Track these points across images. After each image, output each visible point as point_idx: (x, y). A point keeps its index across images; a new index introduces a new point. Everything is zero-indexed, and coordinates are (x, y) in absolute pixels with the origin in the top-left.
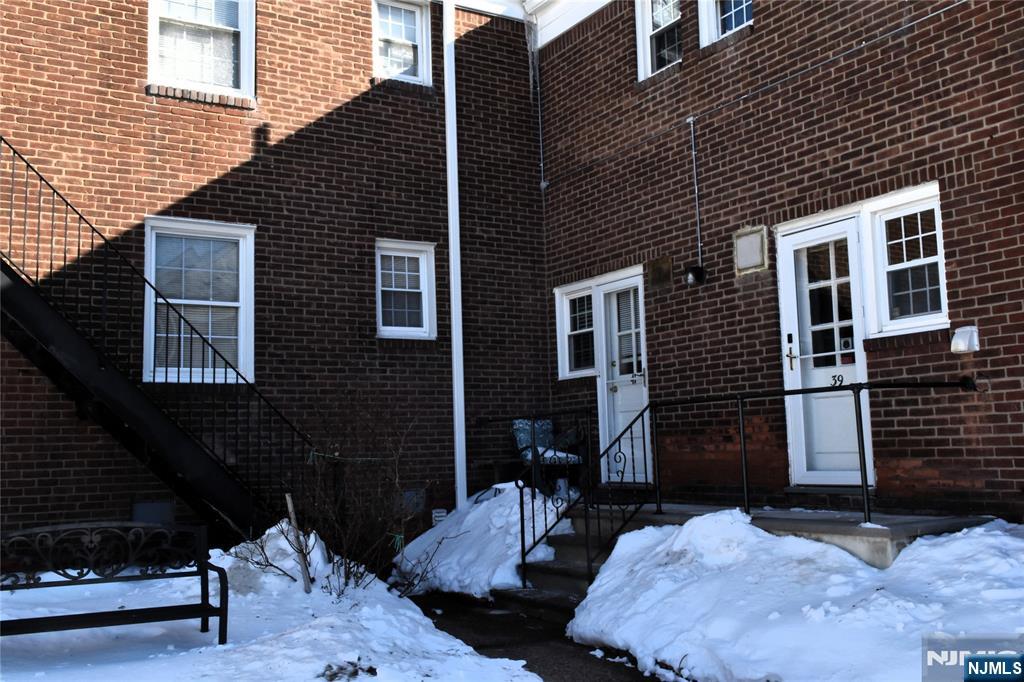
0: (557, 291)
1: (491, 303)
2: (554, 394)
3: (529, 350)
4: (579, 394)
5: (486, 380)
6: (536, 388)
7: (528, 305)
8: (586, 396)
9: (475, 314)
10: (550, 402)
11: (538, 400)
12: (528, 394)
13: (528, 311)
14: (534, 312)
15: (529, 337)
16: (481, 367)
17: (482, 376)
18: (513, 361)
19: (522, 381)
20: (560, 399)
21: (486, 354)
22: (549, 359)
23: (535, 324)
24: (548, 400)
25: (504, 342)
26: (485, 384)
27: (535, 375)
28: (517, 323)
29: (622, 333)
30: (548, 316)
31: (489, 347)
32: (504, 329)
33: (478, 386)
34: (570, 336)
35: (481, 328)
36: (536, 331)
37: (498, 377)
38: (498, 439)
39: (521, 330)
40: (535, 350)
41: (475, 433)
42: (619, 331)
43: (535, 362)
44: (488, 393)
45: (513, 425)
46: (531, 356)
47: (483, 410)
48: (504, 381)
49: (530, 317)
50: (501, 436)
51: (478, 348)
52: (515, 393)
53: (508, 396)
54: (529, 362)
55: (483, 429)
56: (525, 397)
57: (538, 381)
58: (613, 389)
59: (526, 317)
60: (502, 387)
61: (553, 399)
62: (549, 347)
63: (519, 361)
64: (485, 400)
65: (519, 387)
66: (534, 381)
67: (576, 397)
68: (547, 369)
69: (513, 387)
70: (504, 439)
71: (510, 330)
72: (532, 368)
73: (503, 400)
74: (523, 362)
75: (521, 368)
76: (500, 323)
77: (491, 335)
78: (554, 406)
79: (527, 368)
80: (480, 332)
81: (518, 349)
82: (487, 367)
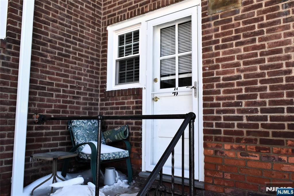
0: (109, 28)
1: (60, 23)
2: (102, 100)
3: (87, 67)
4: (126, 101)
5: (52, 84)
6: (90, 95)
7: (88, 34)
8: (132, 103)
9: (46, 28)
10: (99, 107)
11: (91, 104)
12: (84, 99)
13: (88, 39)
14: (92, 40)
15: (87, 57)
16: (48, 73)
17: (48, 80)
18: (74, 73)
19: (80, 88)
20: (106, 104)
21: (53, 63)
22: (100, 76)
23: (92, 49)
24: (97, 104)
25: (69, 57)
26: (50, 87)
27: (90, 85)
28: (80, 45)
29: (163, 58)
31: (56, 58)
32: (69, 47)
33: (44, 88)
34: (117, 61)
35: (50, 41)
36: (93, 54)
37: (62, 83)
38: (57, 133)
39: (82, 51)
40: (91, 67)
41: (37, 129)
42: (161, 56)
43: (90, 76)
44: (52, 95)
45: (71, 123)
46: (88, 71)
47: (46, 109)
48: (67, 87)
49: (89, 44)
50: (60, 131)
51: (46, 56)
52: (74, 97)
53: (68, 99)
54: (86, 75)
55: (45, 125)
56: (81, 101)
57: (92, 90)
58: (155, 99)
59: (86, 42)
60: (64, 91)
61: (101, 105)
62: (101, 67)
63: (79, 74)
64: (49, 100)
65: (78, 93)
66: (88, 90)
67: (123, 103)
68: (98, 82)
69: (73, 93)
70: (62, 133)
71: (73, 48)
72: (88, 80)
73: (64, 102)
74: (82, 74)
75: (80, 79)
76: (67, 41)
77: (58, 49)
78: (102, 109)
79: (85, 79)
80: (49, 44)
81: (79, 64)
82: (53, 74)
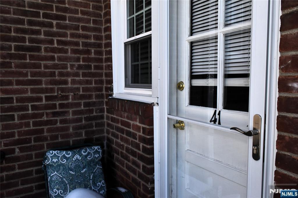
3: (78, 60)
4: (132, 122)
5: (9, 100)
8: (139, 129)
11: (89, 119)
12: (75, 113)
13: (76, 12)
14: (84, 13)
15: (77, 44)
18: (53, 74)
19: (65, 98)
21: (7, 65)
22: (104, 71)
24: (102, 117)
25: (38, 49)
26: (6, 105)
28: (58, 26)
30: (103, 20)
31: (11, 56)
32: (38, 32)
34: (126, 44)
36: (87, 37)
38: (29, 173)
39: (64, 35)
40: (85, 60)
42: (192, 34)
43: (85, 75)
44: (12, 118)
46: (80, 67)
47: (3, 141)
48: (39, 99)
49: (79, 20)
50: (34, 169)
52: (56, 114)
53: (45, 118)
54: (77, 75)
55: (4, 165)
56: (70, 116)
57: (90, 97)
59: (71, 19)
60: (35, 107)
61: (107, 118)
62: (104, 57)
63: (61, 74)
64: (6, 127)
65: (62, 106)
67: (129, 125)
68: (101, 82)
71: (46, 34)
72: (80, 82)
73: (36, 124)
74: (68, 74)
75: (65, 83)
76: (31, 23)
79: (73, 82)
81: (60, 59)
82: (10, 83)
